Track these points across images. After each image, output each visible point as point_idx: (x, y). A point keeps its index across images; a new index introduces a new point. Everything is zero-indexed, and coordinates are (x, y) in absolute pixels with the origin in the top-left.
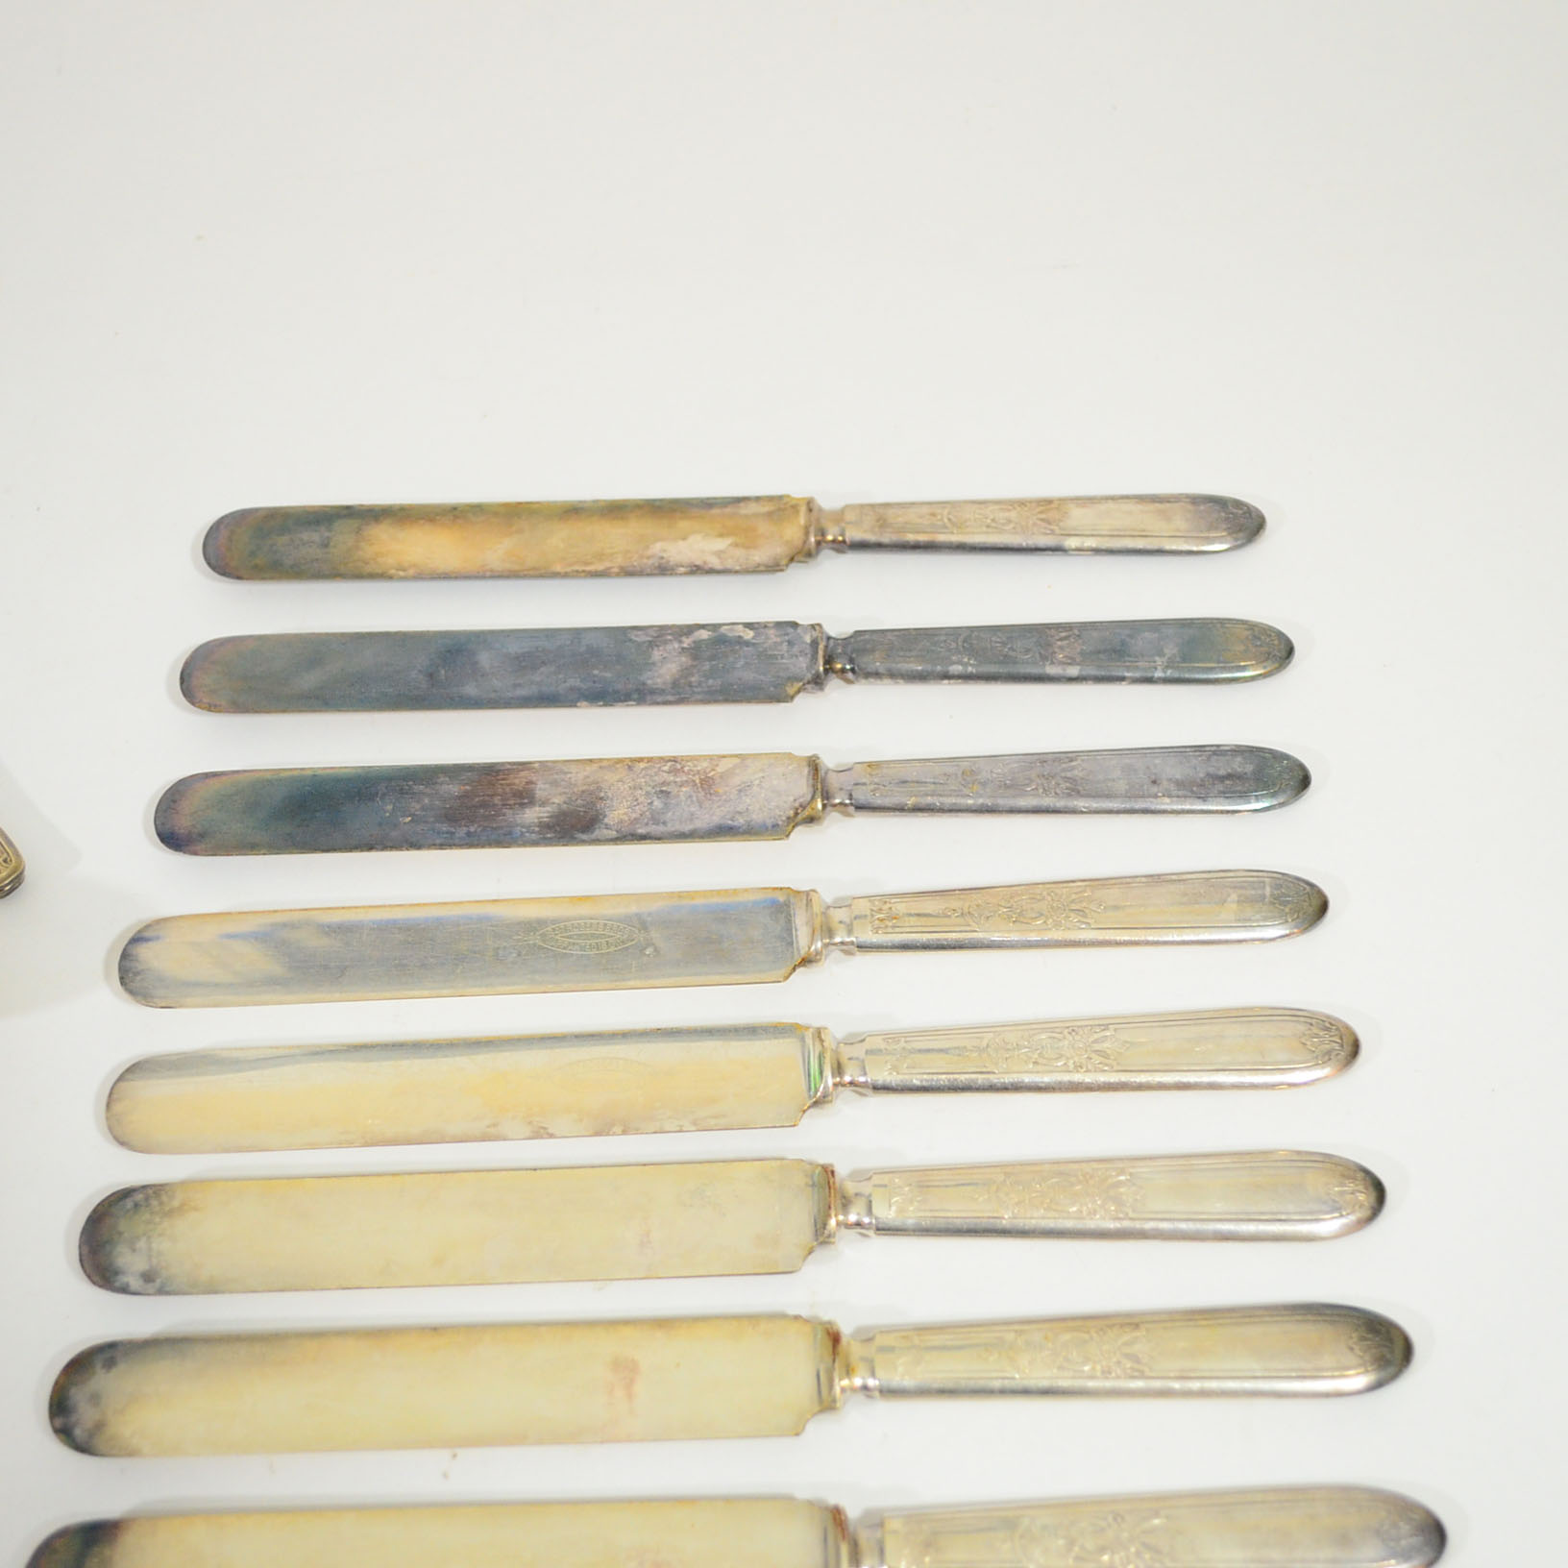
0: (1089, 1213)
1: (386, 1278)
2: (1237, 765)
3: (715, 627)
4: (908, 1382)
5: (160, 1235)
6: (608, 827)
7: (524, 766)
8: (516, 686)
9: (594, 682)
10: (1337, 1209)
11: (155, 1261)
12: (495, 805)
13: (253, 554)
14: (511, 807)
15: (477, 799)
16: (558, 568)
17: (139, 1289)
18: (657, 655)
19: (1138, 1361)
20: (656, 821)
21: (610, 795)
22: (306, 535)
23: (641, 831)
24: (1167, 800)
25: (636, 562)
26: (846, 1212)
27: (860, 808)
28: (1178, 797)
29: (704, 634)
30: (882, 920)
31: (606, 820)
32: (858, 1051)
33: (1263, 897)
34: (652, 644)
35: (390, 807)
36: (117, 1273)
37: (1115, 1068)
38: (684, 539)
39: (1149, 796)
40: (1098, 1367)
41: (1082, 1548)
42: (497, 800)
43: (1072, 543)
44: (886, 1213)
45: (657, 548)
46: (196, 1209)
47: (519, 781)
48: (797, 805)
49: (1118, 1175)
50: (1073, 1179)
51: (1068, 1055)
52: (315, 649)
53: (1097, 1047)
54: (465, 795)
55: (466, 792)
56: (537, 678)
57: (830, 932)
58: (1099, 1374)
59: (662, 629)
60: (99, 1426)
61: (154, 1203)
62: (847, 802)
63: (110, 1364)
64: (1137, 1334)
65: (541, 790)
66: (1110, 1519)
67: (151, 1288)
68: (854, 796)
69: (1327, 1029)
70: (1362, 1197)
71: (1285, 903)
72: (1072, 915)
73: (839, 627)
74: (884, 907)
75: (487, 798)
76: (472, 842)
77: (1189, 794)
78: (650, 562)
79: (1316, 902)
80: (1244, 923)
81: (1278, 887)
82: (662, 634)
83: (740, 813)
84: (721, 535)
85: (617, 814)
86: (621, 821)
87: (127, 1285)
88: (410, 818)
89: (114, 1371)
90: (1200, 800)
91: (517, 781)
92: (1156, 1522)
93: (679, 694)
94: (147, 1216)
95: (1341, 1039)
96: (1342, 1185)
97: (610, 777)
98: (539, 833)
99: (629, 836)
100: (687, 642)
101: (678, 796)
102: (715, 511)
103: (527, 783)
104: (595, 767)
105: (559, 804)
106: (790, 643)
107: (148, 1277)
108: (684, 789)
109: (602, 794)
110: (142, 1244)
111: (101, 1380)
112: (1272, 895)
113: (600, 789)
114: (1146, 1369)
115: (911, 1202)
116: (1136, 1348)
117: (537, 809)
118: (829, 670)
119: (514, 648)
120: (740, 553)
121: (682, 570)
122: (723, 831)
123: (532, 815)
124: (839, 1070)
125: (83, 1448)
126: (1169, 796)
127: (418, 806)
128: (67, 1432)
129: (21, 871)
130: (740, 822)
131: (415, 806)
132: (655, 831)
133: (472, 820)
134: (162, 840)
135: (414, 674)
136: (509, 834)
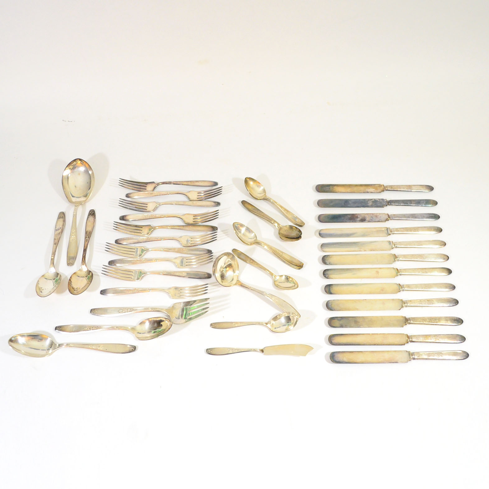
1: (352, 264)
2: (432, 215)
3: (374, 199)
6: (367, 221)
7: (357, 214)
8: (354, 205)
9: (362, 205)
10: (444, 259)
13: (321, 190)
14: (356, 218)
16: (356, 192)
17: (329, 265)
18: (369, 202)
22: (327, 187)
25: (364, 191)
26: (397, 259)
29: (373, 200)
32: (396, 243)
33: (435, 229)
34: (368, 201)
35: (343, 218)
38: (369, 189)
42: (354, 217)
43: (412, 190)
44: (401, 259)
45: (367, 190)
46: (333, 257)
47: (356, 215)
52: (332, 201)
54: (351, 217)
56: (356, 204)
57: (392, 232)
59: (369, 199)
61: (328, 257)
62: (392, 218)
63: (328, 271)
65: (359, 217)
70: (446, 258)
71: (438, 230)
73: (388, 199)
74: (397, 229)
76: (353, 222)
79: (441, 230)
80: (434, 232)
81: (437, 228)
82: (369, 200)
84: (374, 189)
85: (367, 219)
87: (327, 264)
93: (372, 206)
95: (444, 243)
96: (445, 256)
97: (366, 216)
98: (359, 221)
99: (369, 222)
100: (372, 201)
102: (372, 186)
104: (364, 214)
105: (361, 218)
106: (383, 201)
107: (330, 263)
108: (374, 217)
110: (328, 260)
111: (327, 272)
115: (403, 257)
116: (426, 271)
118: (388, 204)
119: (353, 201)
120: (376, 191)
121: (370, 192)
122: (379, 221)
123: (358, 219)
124: (394, 245)
125: (327, 278)
128: (325, 277)
129: (304, 224)
130: (380, 220)
131: (346, 218)
132: (372, 221)
133: (352, 220)
134: (319, 221)
135: (343, 204)
136: (356, 221)
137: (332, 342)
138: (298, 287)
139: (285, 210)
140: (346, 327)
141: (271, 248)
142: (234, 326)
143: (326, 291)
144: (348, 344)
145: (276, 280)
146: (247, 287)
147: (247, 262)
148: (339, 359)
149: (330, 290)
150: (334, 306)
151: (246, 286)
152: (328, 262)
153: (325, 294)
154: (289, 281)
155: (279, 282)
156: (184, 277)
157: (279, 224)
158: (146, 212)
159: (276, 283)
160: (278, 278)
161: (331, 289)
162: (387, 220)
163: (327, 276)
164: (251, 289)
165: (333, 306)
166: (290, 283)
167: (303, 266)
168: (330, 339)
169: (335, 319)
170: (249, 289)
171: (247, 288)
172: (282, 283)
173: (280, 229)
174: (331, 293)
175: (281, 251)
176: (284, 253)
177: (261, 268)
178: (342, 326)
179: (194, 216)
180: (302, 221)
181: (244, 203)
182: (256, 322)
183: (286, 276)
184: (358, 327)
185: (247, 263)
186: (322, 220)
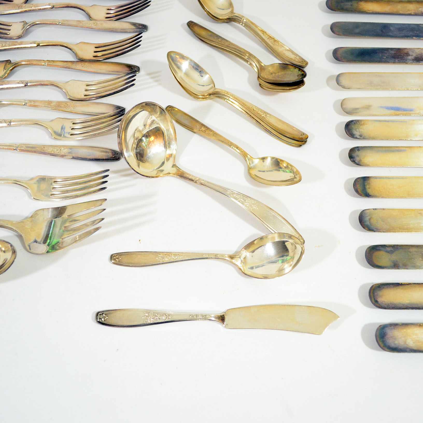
5: (361, 129)
7: (405, 49)
8: (400, 34)
9: (415, 34)
11: (361, 133)
13: (337, 7)
14: (406, 56)
15: (398, 54)
16: (401, 12)
17: (359, 138)
25: (416, 12)
35: (381, 55)
36: (354, 135)
42: (402, 54)
46: (366, 124)
47: (406, 51)
52: (357, 25)
54: (395, 53)
56: (403, 32)
60: (360, 160)
61: (358, 123)
63: (359, 150)
65: (411, 53)
67: (361, 138)
75: (400, 54)
76: (399, 62)
87: (357, 137)
88: (385, 57)
89: (360, 152)
91: (405, 51)
94: (357, 125)
98: (412, 61)
104: (420, 49)
107: (361, 136)
110: (358, 130)
111: (357, 153)
113: (422, 53)
119: (397, 27)
123: (410, 57)
125: (358, 164)
127: (386, 55)
128: (354, 161)
129: (307, 64)
133: (398, 58)
134: (336, 59)
135: (378, 30)
136: (407, 61)
137: (377, 301)
138: (300, 180)
139: (270, 37)
140: (405, 266)
141: (242, 104)
142: (161, 261)
143: (357, 191)
144: (414, 306)
145: (252, 165)
146: (193, 178)
147: (195, 131)
148: (396, 342)
149: (364, 189)
150: (375, 222)
151: (190, 177)
152: (357, 133)
153: (354, 196)
154: (281, 168)
155: (260, 171)
156: (63, 156)
157: (259, 62)
158: (6, 38)
159: (254, 172)
160: (256, 161)
161: (367, 187)
163: (357, 159)
164: (202, 184)
165: (373, 221)
166: (284, 171)
167: (308, 140)
168: (374, 293)
169: (380, 250)
170: (196, 182)
171: (192, 180)
172: (266, 173)
173: (261, 69)
174: (367, 195)
175: (262, 111)
176: (267, 113)
177: (223, 142)
178: (395, 266)
179: (96, 47)
180: (303, 59)
181: (191, 25)
182: (209, 254)
183: (273, 158)
185: (195, 133)
186: (341, 58)
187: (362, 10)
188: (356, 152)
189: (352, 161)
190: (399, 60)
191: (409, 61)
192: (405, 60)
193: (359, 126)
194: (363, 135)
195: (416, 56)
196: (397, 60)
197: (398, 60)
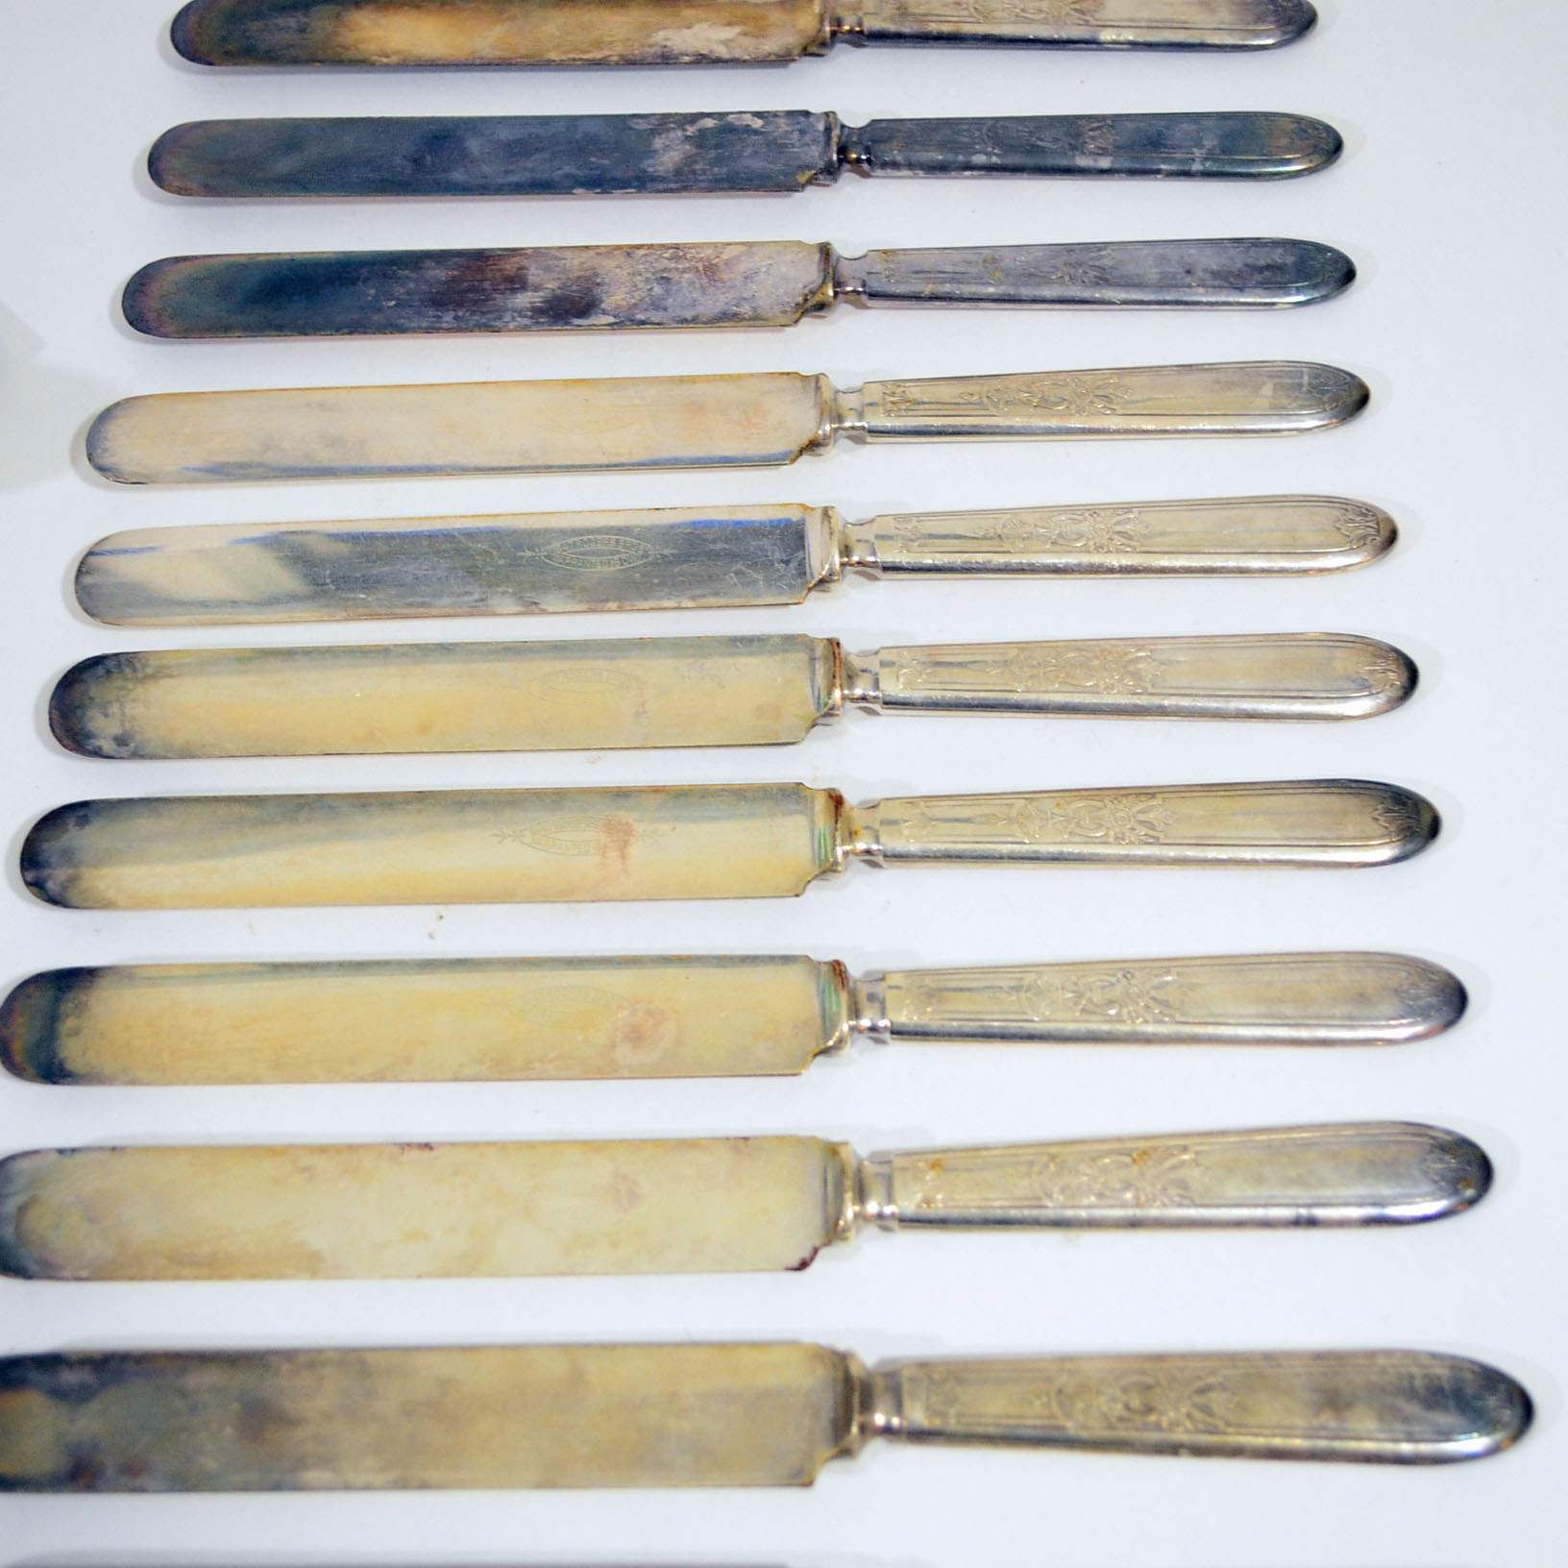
0: (1107, 688)
1: (369, 745)
2: (1277, 256)
3: (721, 116)
4: (914, 847)
5: (134, 701)
6: (605, 312)
7: (515, 252)
8: (507, 172)
9: (591, 169)
10: (1365, 687)
11: (127, 725)
12: (483, 290)
13: (224, 39)
14: (502, 292)
15: (465, 284)
16: (553, 56)
17: (111, 753)
18: (658, 143)
19: (1153, 828)
20: (656, 305)
21: (607, 280)
22: (281, 21)
23: (641, 317)
24: (1201, 290)
25: (636, 51)
26: (851, 686)
27: (873, 295)
28: (1214, 287)
29: (709, 123)
30: (893, 403)
31: (603, 306)
32: (868, 533)
33: (1301, 386)
34: (654, 132)
35: (372, 292)
36: (89, 736)
37: (1138, 550)
38: (689, 27)
39: (1183, 286)
40: (1112, 833)
41: (1090, 1000)
42: (487, 285)
43: (1106, 35)
44: (893, 688)
45: (660, 37)
46: (169, 676)
47: (510, 266)
48: (806, 291)
49: (1138, 651)
50: (1091, 655)
51: (1090, 536)
52: (292, 134)
53: (1118, 528)
54: (454, 280)
55: (454, 276)
56: (529, 165)
57: (840, 418)
58: (1111, 840)
59: (665, 118)
60: (74, 881)
61: (128, 670)
62: (860, 289)
63: (83, 821)
64: (1153, 803)
65: (534, 275)
66: (1120, 975)
67: (124, 751)
68: (869, 283)
69: (1362, 514)
70: (1392, 676)
71: (1323, 393)
72: (1096, 400)
73: (855, 115)
74: (897, 394)
75: (476, 283)
76: (460, 328)
77: (1226, 285)
78: (653, 50)
79: (1356, 396)
80: (1278, 411)
81: (1317, 376)
82: (664, 123)
83: (745, 299)
84: (729, 24)
85: (615, 297)
86: (619, 307)
87: (100, 748)
88: (393, 303)
89: (87, 828)
90: (1237, 291)
91: (508, 267)
92: (1169, 978)
93: (682, 182)
94: (120, 683)
95: (1378, 524)
96: (1374, 664)
97: (608, 264)
98: (531, 317)
99: (627, 321)
100: (691, 130)
101: (679, 282)
103: (519, 269)
104: (591, 253)
105: (553, 290)
106: (802, 132)
107: (121, 741)
108: (686, 276)
109: (599, 280)
110: (114, 709)
111: (74, 836)
112: (1310, 384)
113: (597, 275)
114: (1162, 836)
115: (920, 673)
116: (1152, 816)
117: (530, 294)
118: (843, 159)
119: (505, 135)
120: (747, 41)
121: (687, 59)
122: (725, 319)
123: (523, 300)
124: (846, 551)
125: (55, 901)
126: (1204, 286)
127: (402, 290)
128: (39, 885)
130: (745, 309)
131: (399, 291)
132: (656, 316)
133: (458, 305)
134: (131, 323)
135: (398, 160)
136: (500, 318)
149: (50, 1034)
150: (47, 1225)
152: (106, 728)
161: (70, 1023)
162: (814, 307)
163: (56, 878)
165: (38, 1222)
169: (22, 1383)
174: (52, 1072)
184: (277, 1487)
186: (160, 315)
187: (352, 54)
188: (67, 830)
189: (28, 884)
190: (460, 314)
191: (514, 319)
192: (489, 316)
193: (130, 686)
194: (138, 737)
195: (559, 292)
196: (448, 318)
197: (456, 318)
